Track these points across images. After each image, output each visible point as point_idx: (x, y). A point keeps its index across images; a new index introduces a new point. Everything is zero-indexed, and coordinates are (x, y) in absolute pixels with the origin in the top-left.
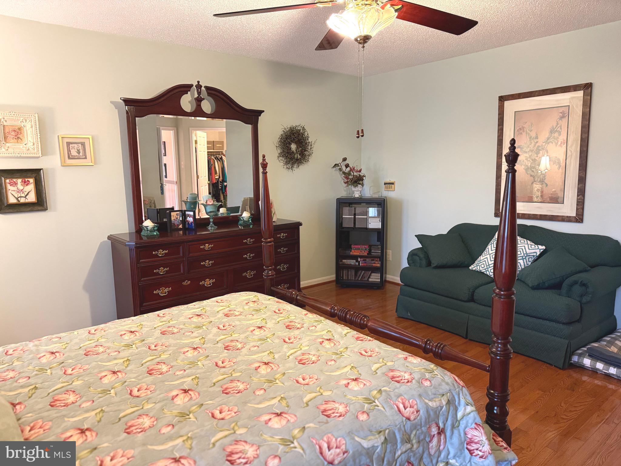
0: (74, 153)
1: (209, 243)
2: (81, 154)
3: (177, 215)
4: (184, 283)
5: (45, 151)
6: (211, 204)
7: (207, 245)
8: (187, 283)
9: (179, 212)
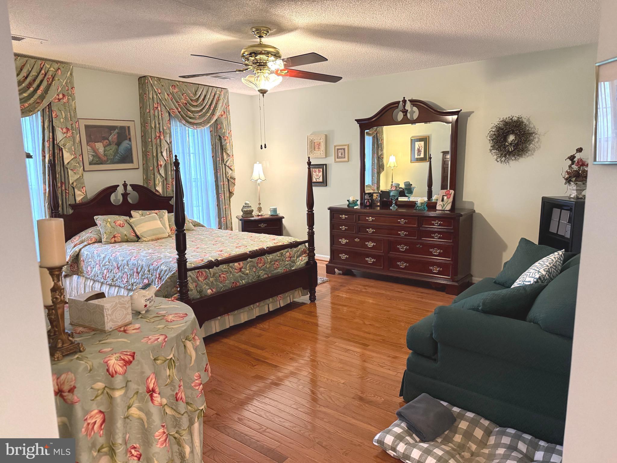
0: (340, 155)
1: (372, 217)
2: (343, 156)
3: (377, 195)
4: (356, 240)
5: (327, 155)
6: (393, 189)
7: (370, 218)
8: (357, 240)
9: (378, 194)
